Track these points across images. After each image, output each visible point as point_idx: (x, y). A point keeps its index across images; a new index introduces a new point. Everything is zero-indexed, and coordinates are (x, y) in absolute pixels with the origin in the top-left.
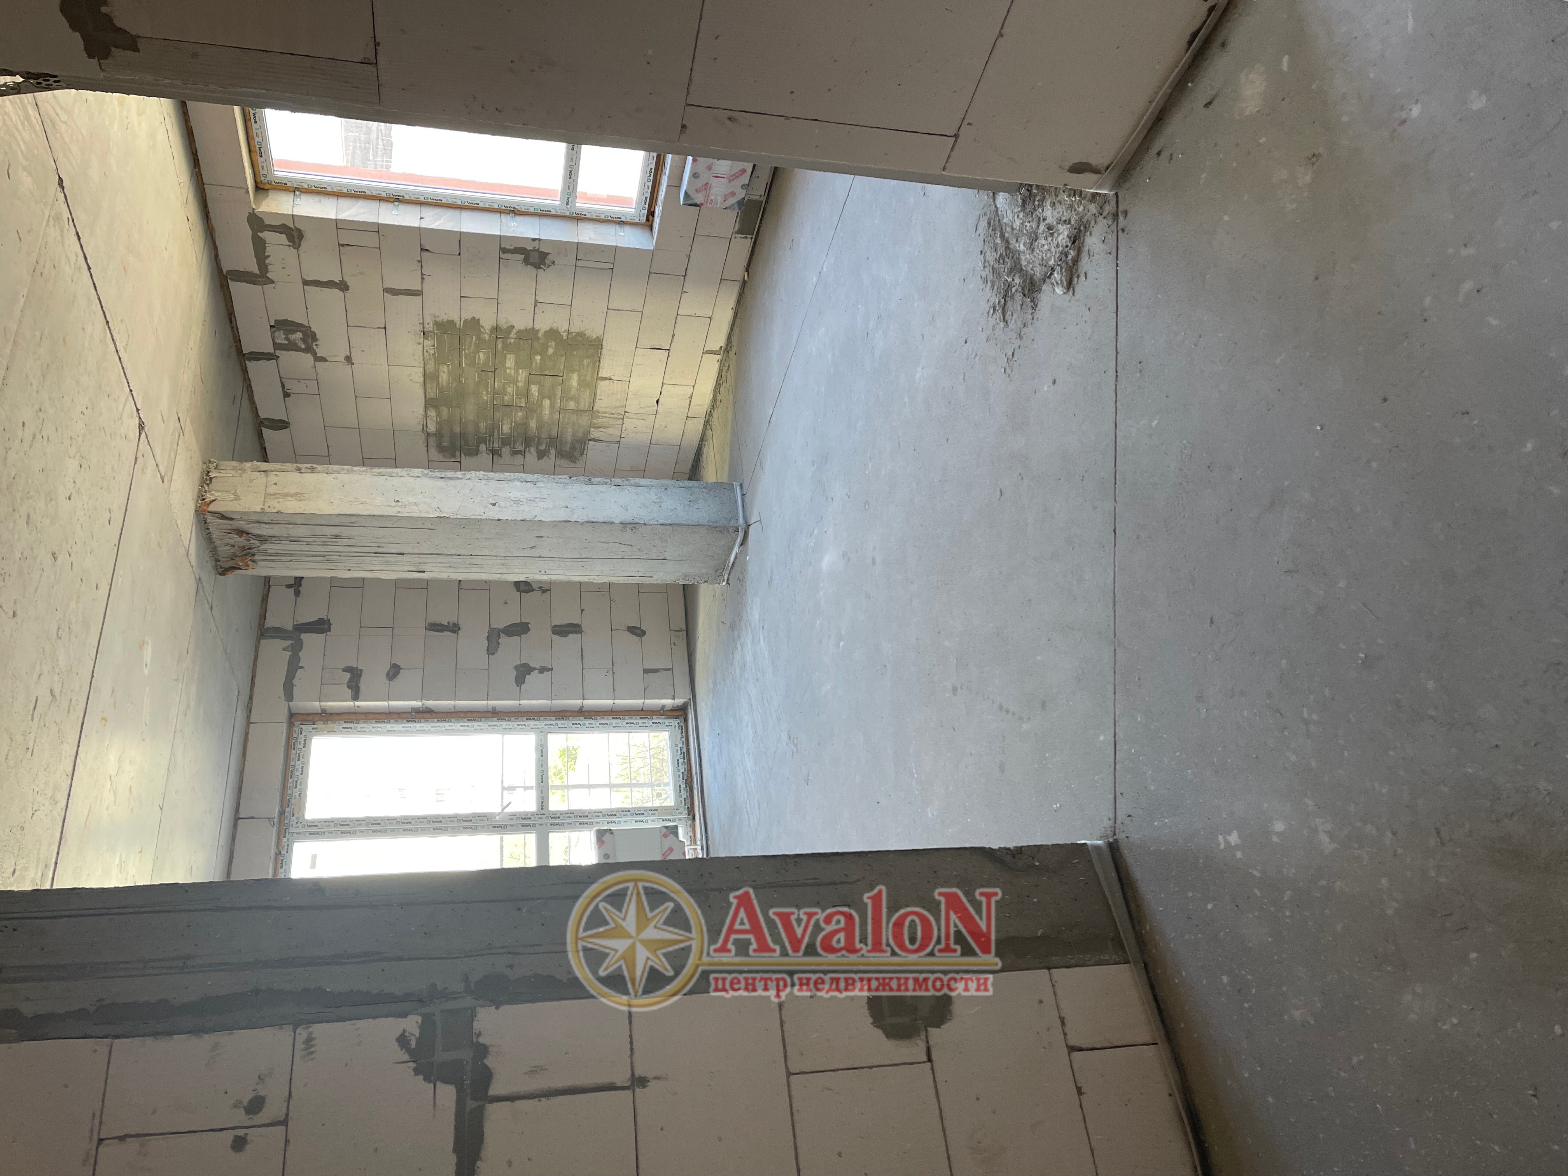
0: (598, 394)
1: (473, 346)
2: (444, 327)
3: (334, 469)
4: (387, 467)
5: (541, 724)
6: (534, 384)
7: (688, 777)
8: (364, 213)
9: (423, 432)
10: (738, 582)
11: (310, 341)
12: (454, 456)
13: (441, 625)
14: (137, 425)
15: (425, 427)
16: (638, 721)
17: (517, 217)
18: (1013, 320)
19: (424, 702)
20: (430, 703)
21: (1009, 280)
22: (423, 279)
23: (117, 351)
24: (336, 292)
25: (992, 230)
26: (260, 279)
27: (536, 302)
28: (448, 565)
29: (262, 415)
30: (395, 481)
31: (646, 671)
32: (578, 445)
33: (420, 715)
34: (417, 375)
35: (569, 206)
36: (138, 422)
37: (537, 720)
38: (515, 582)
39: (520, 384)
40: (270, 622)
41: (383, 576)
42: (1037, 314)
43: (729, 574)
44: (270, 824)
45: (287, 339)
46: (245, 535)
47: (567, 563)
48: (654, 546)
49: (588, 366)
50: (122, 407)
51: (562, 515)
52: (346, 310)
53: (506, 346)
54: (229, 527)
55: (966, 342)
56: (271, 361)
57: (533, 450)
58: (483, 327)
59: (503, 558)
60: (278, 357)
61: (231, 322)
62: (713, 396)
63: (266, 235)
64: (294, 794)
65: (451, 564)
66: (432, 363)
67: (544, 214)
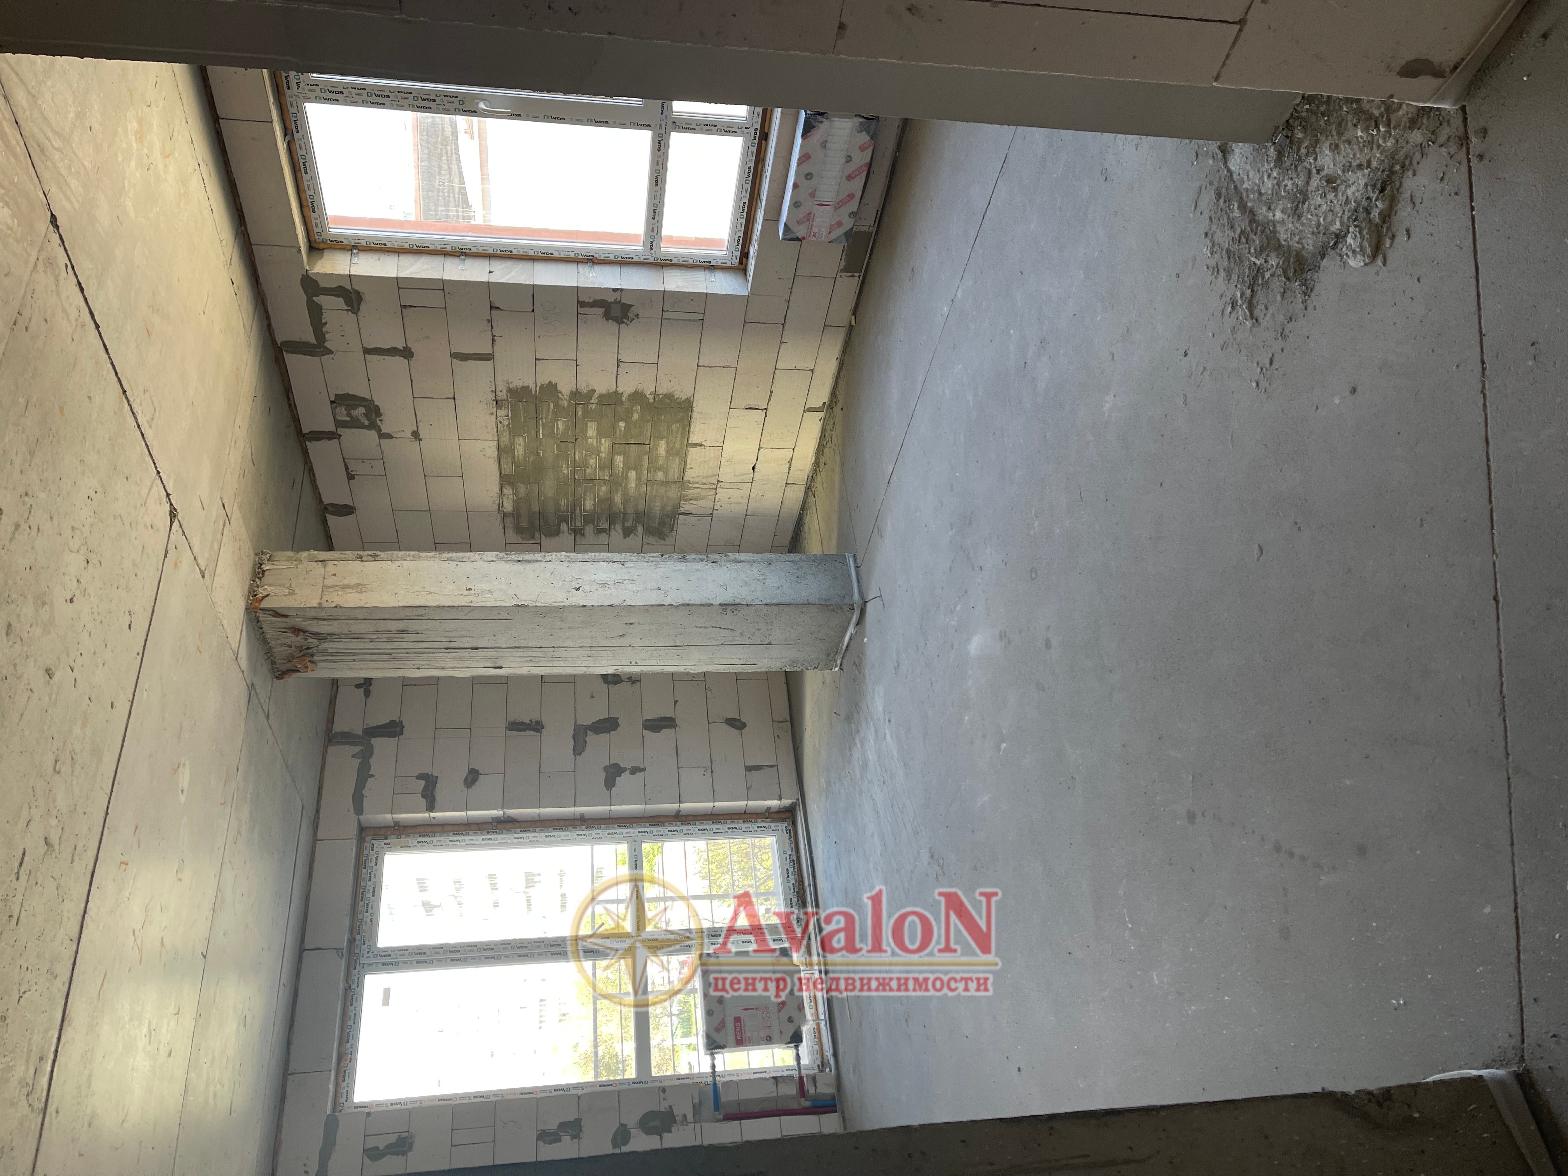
0: (688, 463)
1: (550, 414)
2: (519, 394)
3: (400, 556)
4: (457, 551)
5: (634, 831)
6: (619, 454)
7: (799, 889)
8: (428, 269)
9: (499, 512)
10: (854, 667)
11: (374, 416)
12: (533, 537)
13: (522, 723)
14: (168, 513)
15: (501, 506)
16: (740, 825)
17: (595, 267)
18: (1268, 316)
19: (505, 810)
20: (512, 812)
21: (1258, 262)
22: (493, 340)
23: (139, 426)
24: (399, 360)
25: (1225, 202)
26: (317, 350)
27: (619, 361)
28: (528, 659)
29: (326, 500)
30: (467, 567)
31: (749, 769)
32: (667, 520)
33: (499, 826)
34: (492, 452)
35: (653, 252)
36: (169, 509)
37: (630, 827)
38: (603, 676)
39: (603, 455)
40: (338, 727)
41: (457, 674)
42: (1313, 301)
43: (843, 658)
44: (339, 956)
45: (349, 415)
46: (302, 633)
47: (660, 652)
48: (758, 629)
49: (677, 432)
50: (147, 491)
51: (654, 598)
52: (411, 380)
53: (586, 413)
54: (284, 625)
55: (1186, 355)
56: (333, 440)
57: (618, 527)
58: (560, 392)
59: (589, 649)
60: (340, 436)
61: (289, 399)
62: (815, 459)
63: (322, 299)
64: (365, 919)
65: (531, 658)
66: (506, 434)
67: (625, 262)
